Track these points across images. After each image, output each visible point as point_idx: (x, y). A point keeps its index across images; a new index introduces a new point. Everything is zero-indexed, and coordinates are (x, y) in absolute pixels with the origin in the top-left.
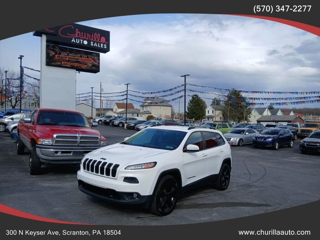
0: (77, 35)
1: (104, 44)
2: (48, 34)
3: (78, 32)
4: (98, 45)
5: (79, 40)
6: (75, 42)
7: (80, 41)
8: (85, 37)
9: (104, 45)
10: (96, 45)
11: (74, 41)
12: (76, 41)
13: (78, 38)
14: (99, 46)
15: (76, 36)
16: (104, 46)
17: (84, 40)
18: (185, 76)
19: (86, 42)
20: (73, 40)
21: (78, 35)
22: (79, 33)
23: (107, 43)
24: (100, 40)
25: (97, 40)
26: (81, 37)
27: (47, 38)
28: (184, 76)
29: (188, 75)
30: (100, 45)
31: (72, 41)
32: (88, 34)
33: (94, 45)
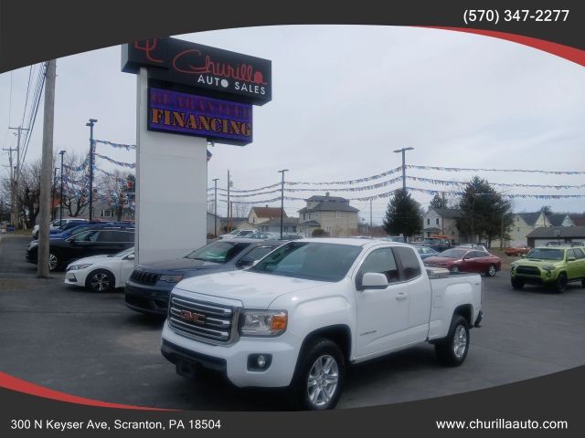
0: (207, 69)
1: (260, 85)
2: (152, 66)
3: (209, 63)
4: (248, 89)
5: (212, 78)
6: (204, 82)
7: (214, 81)
8: (223, 72)
9: (259, 88)
10: (246, 89)
11: (203, 80)
12: (205, 80)
13: (210, 75)
14: (251, 91)
15: (205, 70)
16: (260, 91)
17: (221, 78)
18: (403, 150)
20: (201, 79)
21: (211, 68)
22: (211, 66)
23: (266, 84)
24: (253, 79)
25: (246, 78)
26: (216, 72)
27: (149, 74)
28: (400, 151)
29: (409, 149)
30: (253, 89)
31: (199, 81)
32: (229, 68)
33: (241, 88)
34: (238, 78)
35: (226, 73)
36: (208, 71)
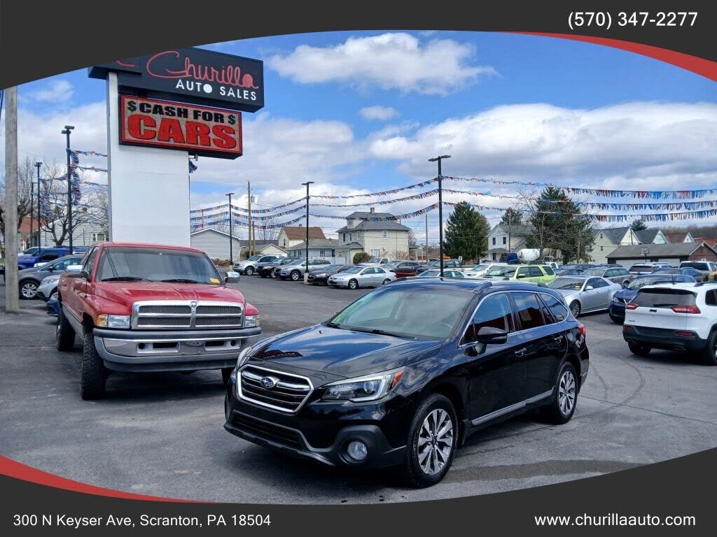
0: (187, 73)
1: (250, 90)
3: (190, 66)
5: (192, 83)
6: (183, 88)
7: (196, 86)
9: (249, 93)
10: (233, 94)
11: (182, 86)
12: (185, 85)
13: (191, 79)
14: (239, 97)
15: (185, 74)
16: (250, 96)
18: (439, 159)
19: (208, 89)
20: (179, 85)
22: (192, 69)
24: (241, 82)
25: (233, 81)
26: (197, 76)
28: (436, 160)
29: (445, 157)
30: (242, 94)
31: (177, 87)
32: (213, 70)
33: (227, 93)
34: (223, 81)
35: (210, 76)
36: (188, 75)
